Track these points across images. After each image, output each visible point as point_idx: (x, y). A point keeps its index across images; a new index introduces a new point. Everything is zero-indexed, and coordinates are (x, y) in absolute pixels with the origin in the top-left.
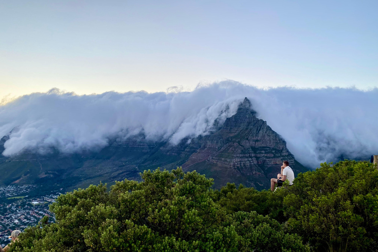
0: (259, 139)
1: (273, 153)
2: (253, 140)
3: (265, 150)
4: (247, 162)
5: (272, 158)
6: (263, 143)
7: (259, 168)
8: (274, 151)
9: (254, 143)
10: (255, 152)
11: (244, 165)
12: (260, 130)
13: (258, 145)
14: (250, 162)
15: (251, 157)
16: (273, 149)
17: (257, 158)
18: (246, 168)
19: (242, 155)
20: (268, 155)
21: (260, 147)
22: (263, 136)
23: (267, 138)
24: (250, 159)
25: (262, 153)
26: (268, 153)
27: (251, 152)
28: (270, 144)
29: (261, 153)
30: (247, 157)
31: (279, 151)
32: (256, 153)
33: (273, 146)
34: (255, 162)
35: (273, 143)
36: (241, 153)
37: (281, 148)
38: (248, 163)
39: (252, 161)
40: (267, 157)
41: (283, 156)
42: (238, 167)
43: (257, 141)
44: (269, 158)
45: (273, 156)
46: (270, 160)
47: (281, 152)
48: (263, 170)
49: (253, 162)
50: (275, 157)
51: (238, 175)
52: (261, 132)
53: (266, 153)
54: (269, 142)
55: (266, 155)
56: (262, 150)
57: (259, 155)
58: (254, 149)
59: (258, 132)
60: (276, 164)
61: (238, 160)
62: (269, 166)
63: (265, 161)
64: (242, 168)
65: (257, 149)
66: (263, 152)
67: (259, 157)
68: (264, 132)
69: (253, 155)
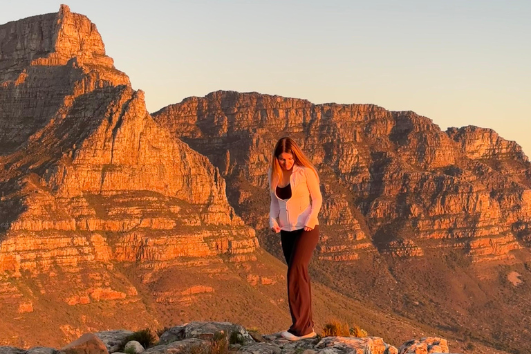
0: (115, 161)
1: (171, 215)
2: (95, 168)
3: (140, 204)
4: (69, 251)
5: (169, 233)
6: (132, 176)
7: (118, 275)
8: (176, 209)
9: (99, 176)
10: (103, 214)
11: (56, 265)
12: (119, 124)
13: (116, 183)
14: (81, 253)
15: (87, 234)
16: (175, 201)
17: (112, 237)
18: (62, 275)
19: (47, 225)
20: (157, 223)
21: (124, 194)
22: (135, 152)
23: (148, 157)
24: (80, 240)
25: (130, 217)
26: (153, 215)
27: (85, 212)
28: (160, 179)
29: (125, 216)
30: (69, 233)
31: (195, 207)
32: (106, 217)
33: (172, 191)
34: (104, 254)
35: (175, 177)
36: (42, 218)
37: (204, 199)
38: (70, 258)
39: (86, 250)
40: (149, 232)
41: (211, 228)
42: (26, 273)
43: (108, 168)
44: (160, 233)
45: (172, 225)
46: (161, 241)
47: (206, 211)
48: (138, 282)
49: (94, 253)
50: (180, 229)
51: (25, 307)
52: (124, 131)
53: (144, 215)
54: (155, 171)
55: (145, 223)
56: (128, 205)
57: (116, 226)
58: (101, 203)
59: (115, 131)
60: (185, 258)
61: (30, 243)
62: (157, 267)
63: (143, 246)
64: (44, 277)
65: (112, 201)
66: (135, 210)
67: (121, 233)
68: (138, 132)
69: (93, 224)
